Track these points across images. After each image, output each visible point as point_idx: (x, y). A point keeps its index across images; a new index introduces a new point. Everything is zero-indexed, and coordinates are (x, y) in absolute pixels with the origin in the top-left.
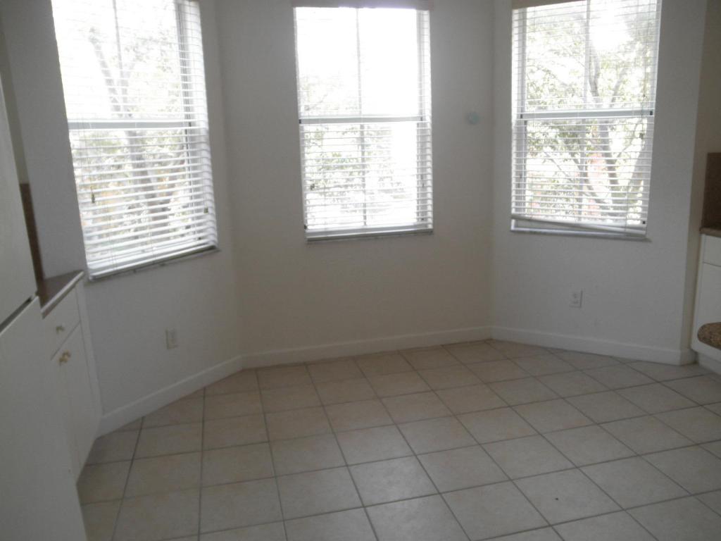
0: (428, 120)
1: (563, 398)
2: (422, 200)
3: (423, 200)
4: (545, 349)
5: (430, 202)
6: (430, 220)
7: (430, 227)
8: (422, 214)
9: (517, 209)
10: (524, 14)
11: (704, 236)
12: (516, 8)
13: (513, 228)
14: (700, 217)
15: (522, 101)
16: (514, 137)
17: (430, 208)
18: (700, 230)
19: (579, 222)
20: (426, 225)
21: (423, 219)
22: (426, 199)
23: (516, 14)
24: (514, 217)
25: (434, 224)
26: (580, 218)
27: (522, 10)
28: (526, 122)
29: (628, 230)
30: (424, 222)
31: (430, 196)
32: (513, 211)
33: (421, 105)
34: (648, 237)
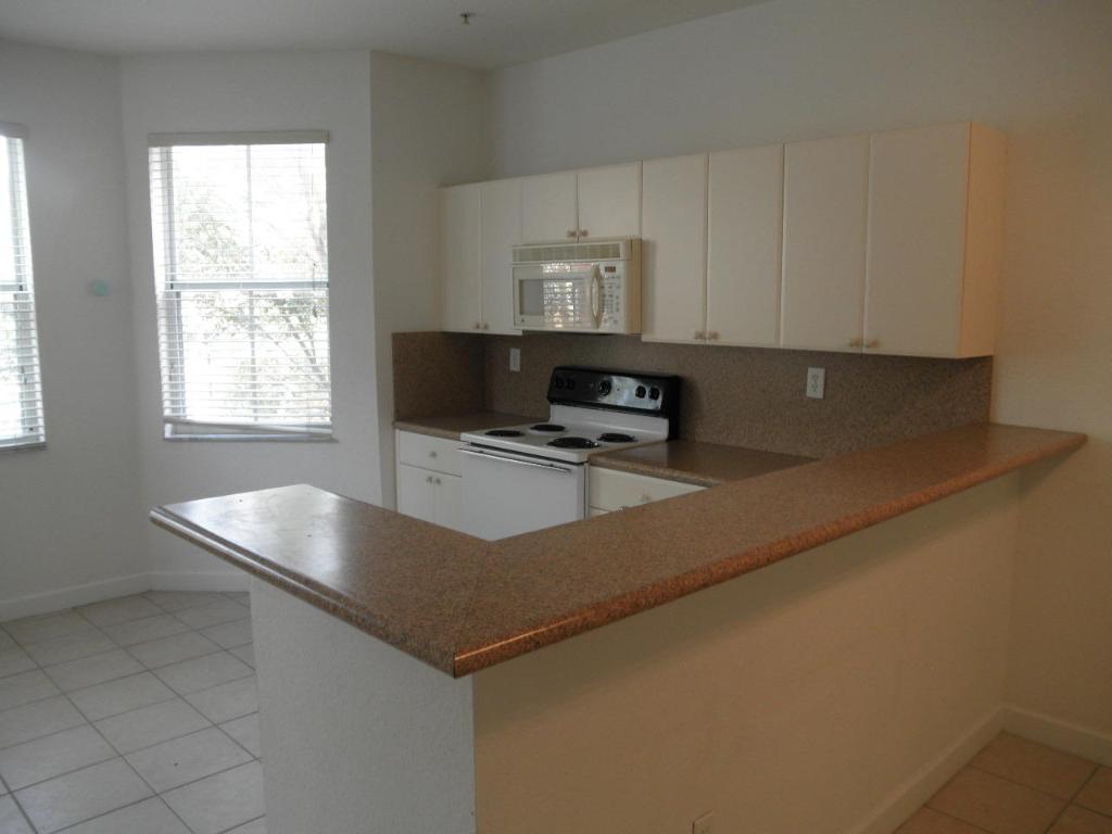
0: (30, 290)
1: (226, 650)
2: (28, 403)
3: (30, 402)
4: (223, 594)
5: (40, 405)
6: (42, 431)
7: (42, 439)
8: (29, 421)
9: (174, 410)
10: (169, 154)
11: (397, 431)
12: (156, 146)
13: (168, 434)
14: (391, 409)
15: (172, 266)
16: (162, 313)
17: (40, 413)
18: (393, 423)
19: (256, 423)
20: (37, 437)
21: (31, 429)
22: (35, 401)
23: (155, 154)
24: (168, 420)
25: (46, 435)
26: (256, 418)
27: (165, 149)
28: (178, 295)
29: (313, 430)
30: (34, 433)
31: (39, 396)
32: (167, 412)
33: (18, 269)
34: (334, 436)
